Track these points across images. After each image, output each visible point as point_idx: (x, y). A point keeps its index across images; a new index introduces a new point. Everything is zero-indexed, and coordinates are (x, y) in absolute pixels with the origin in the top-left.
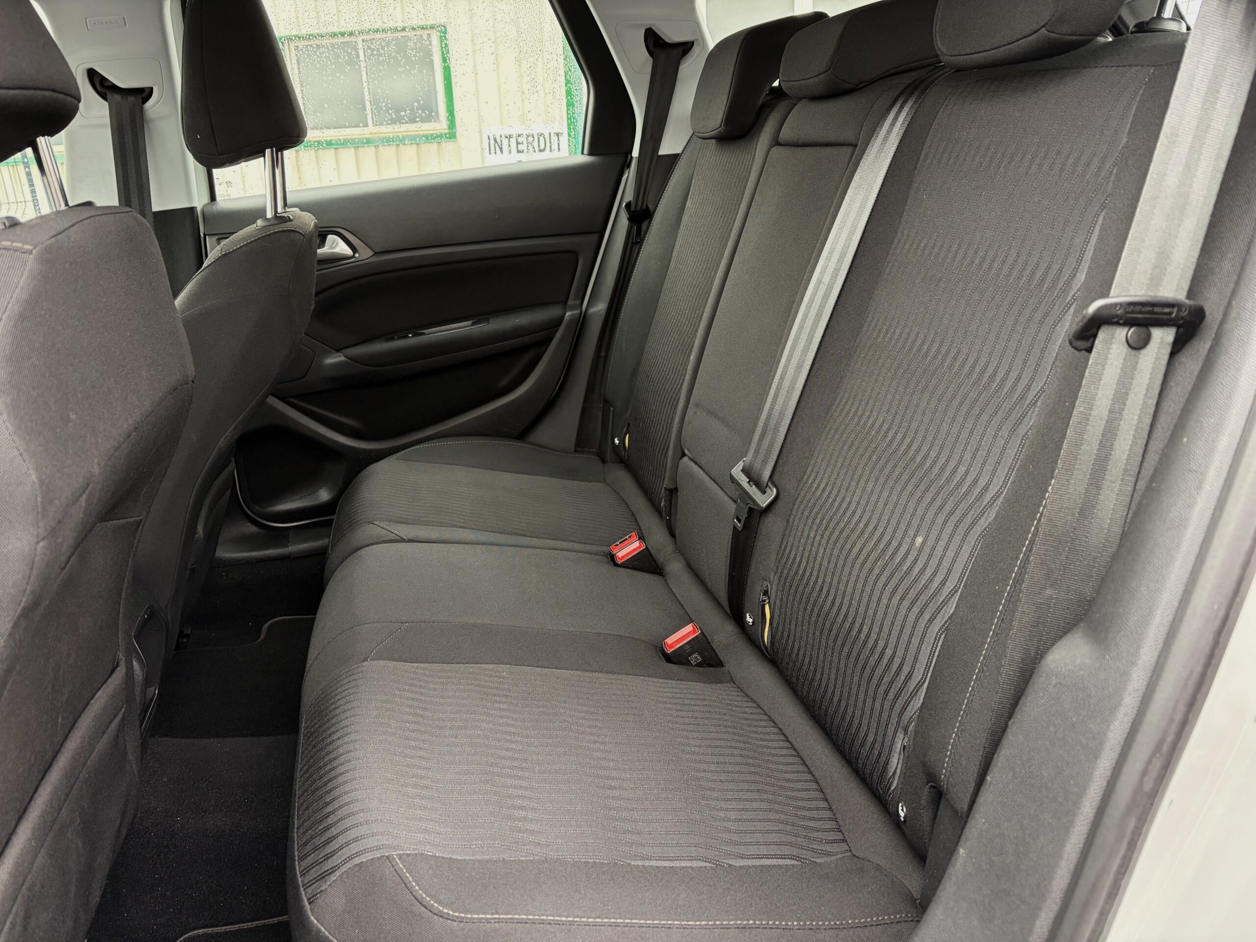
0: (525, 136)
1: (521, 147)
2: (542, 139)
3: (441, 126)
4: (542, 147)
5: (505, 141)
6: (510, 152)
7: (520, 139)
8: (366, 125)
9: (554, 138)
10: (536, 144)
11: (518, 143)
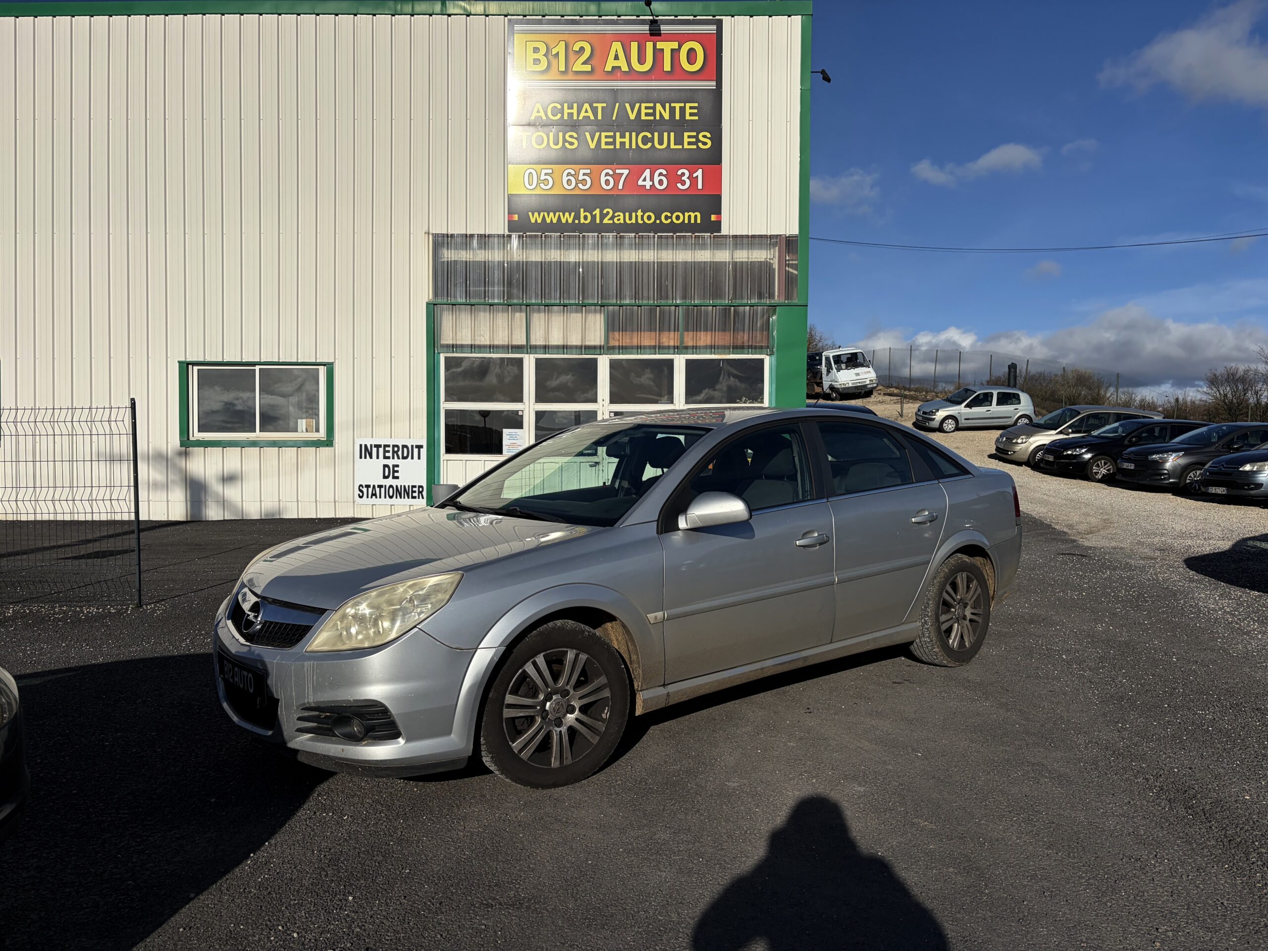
0: (391, 446)
1: (387, 455)
2: (405, 450)
3: (322, 434)
4: (405, 455)
5: (374, 450)
6: (378, 458)
7: (387, 449)
8: (255, 431)
9: (416, 451)
10: (400, 453)
11: (385, 452)
